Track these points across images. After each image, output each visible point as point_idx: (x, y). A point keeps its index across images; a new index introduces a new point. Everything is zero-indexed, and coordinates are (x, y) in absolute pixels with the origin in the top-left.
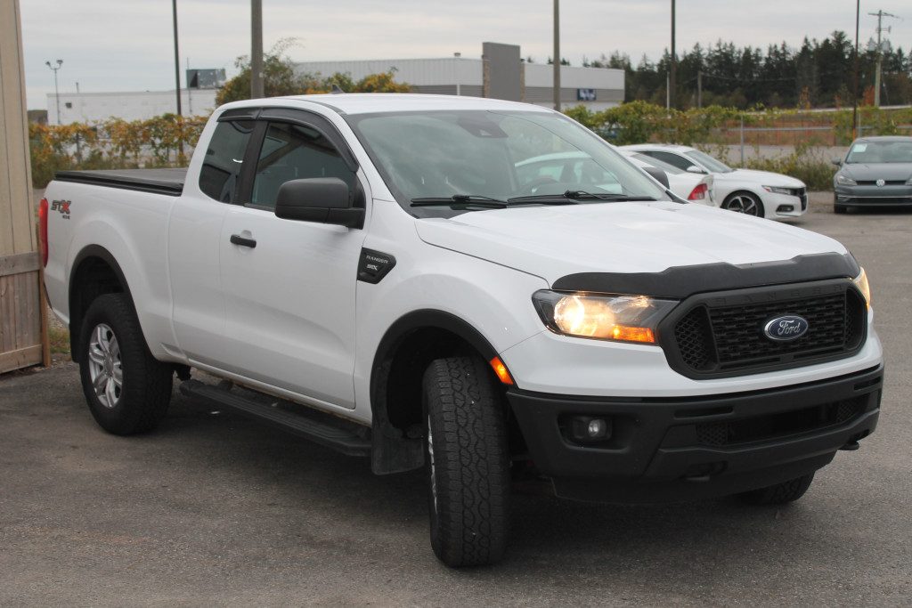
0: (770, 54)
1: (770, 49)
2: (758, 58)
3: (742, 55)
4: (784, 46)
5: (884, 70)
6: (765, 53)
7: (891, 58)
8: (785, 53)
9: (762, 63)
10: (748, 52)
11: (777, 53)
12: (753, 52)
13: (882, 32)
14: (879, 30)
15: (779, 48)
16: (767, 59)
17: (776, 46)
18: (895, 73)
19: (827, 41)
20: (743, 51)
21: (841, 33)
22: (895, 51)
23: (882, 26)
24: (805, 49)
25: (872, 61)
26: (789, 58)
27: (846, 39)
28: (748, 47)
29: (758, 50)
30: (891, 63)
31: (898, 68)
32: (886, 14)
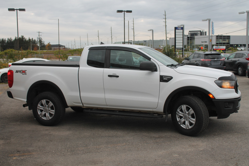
0: (8, 40)
1: (8, 39)
2: (5, 41)
3: (2, 40)
4: (11, 38)
5: (32, 44)
6: (7, 40)
7: (33, 41)
8: (11, 40)
9: (6, 42)
10: (3, 39)
11: (9, 40)
12: (4, 39)
13: (40, 36)
14: (39, 35)
15: (10, 39)
16: (7, 41)
17: (9, 38)
18: (34, 44)
19: (20, 37)
20: (2, 39)
21: (23, 36)
22: (34, 40)
23: (40, 35)
24: (15, 39)
25: (29, 42)
26: (12, 41)
27: (24, 37)
28: (3, 38)
29: (5, 39)
30: (33, 42)
31: (35, 43)
32: (40, 32)
